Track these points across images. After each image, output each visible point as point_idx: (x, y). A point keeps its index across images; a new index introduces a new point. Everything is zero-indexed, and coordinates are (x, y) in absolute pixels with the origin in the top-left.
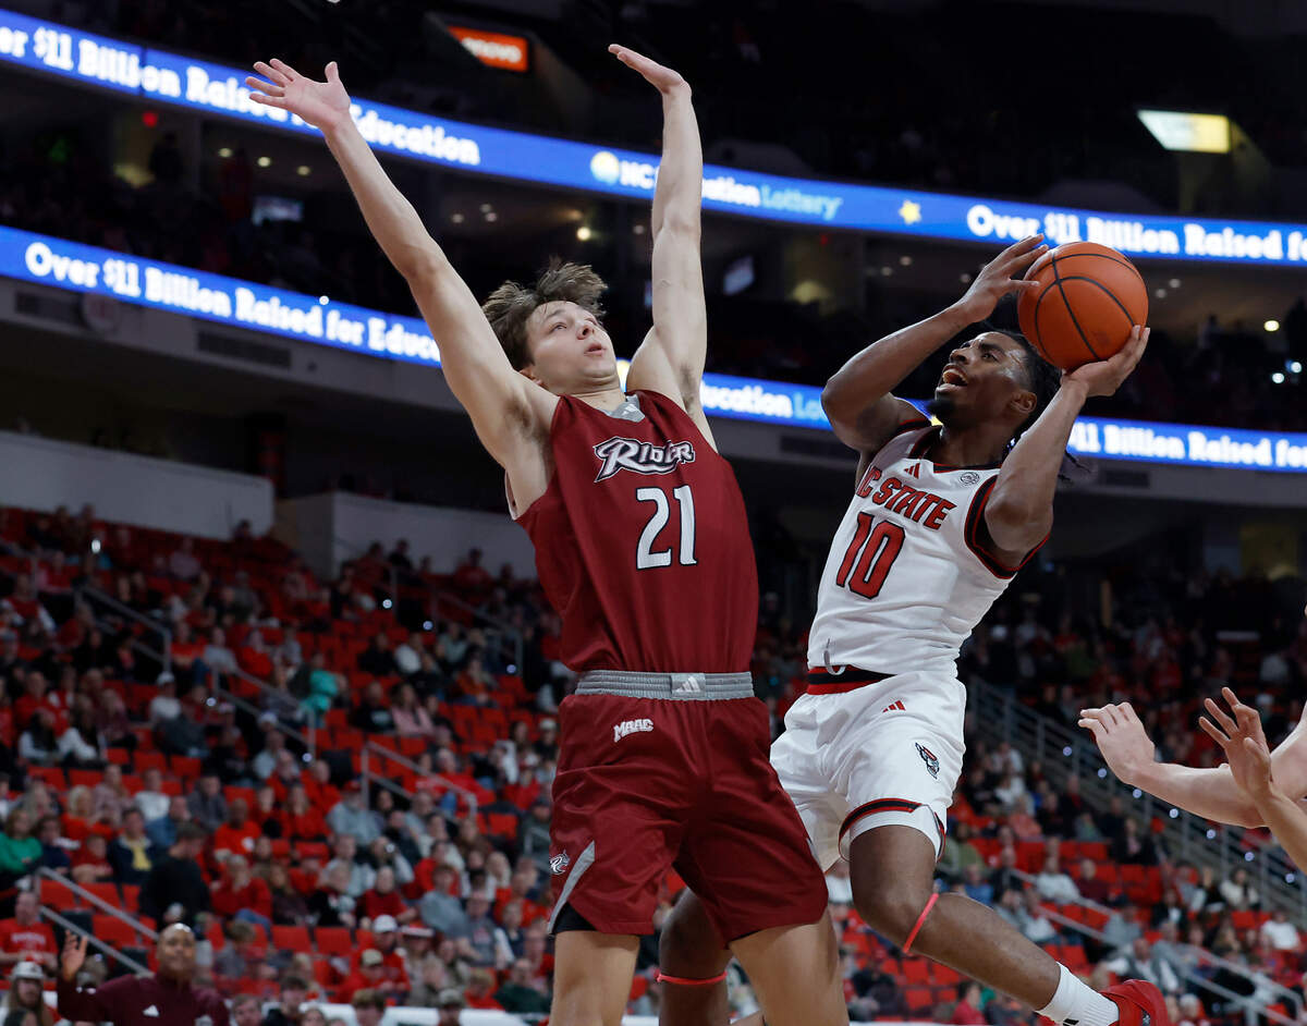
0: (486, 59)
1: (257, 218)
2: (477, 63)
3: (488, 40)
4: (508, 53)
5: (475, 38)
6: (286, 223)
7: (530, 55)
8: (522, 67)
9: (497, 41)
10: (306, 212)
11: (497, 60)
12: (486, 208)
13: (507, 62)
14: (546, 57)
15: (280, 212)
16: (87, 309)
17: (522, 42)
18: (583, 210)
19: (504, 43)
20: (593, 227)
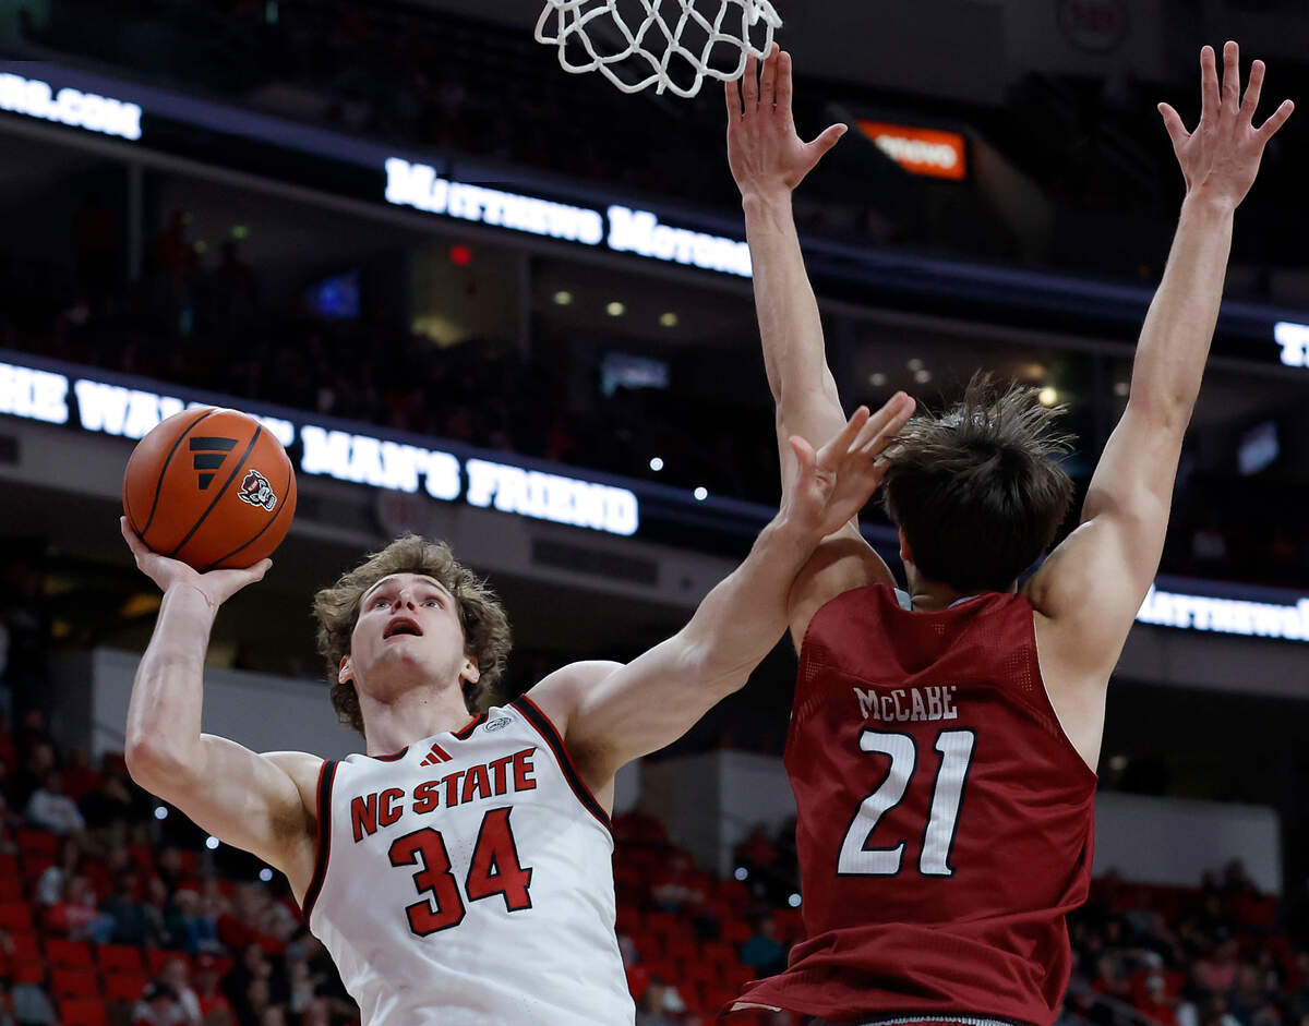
0: (910, 164)
1: (610, 382)
2: (895, 169)
3: (910, 138)
4: (937, 155)
5: (894, 135)
6: (646, 392)
7: (968, 156)
8: (958, 173)
9: (922, 139)
10: (674, 375)
11: (925, 165)
12: (915, 364)
13: (937, 167)
14: (989, 158)
15: (641, 375)
16: (383, 512)
17: (957, 141)
18: (1045, 364)
19: (932, 141)
20: (1061, 386)
